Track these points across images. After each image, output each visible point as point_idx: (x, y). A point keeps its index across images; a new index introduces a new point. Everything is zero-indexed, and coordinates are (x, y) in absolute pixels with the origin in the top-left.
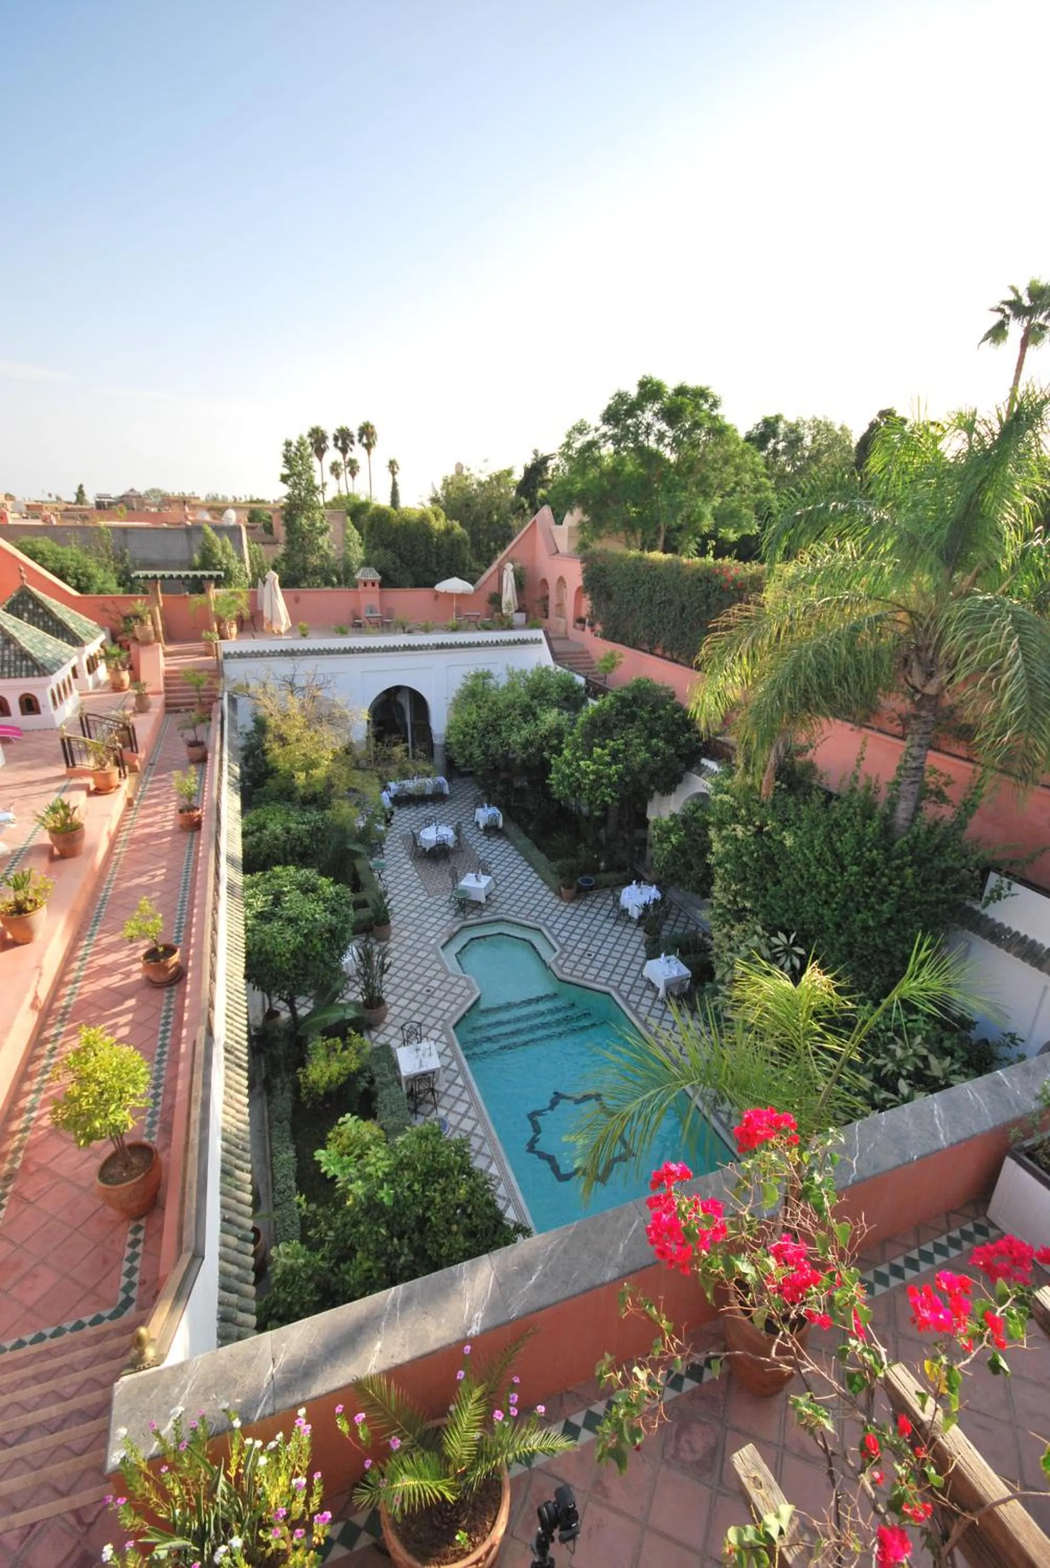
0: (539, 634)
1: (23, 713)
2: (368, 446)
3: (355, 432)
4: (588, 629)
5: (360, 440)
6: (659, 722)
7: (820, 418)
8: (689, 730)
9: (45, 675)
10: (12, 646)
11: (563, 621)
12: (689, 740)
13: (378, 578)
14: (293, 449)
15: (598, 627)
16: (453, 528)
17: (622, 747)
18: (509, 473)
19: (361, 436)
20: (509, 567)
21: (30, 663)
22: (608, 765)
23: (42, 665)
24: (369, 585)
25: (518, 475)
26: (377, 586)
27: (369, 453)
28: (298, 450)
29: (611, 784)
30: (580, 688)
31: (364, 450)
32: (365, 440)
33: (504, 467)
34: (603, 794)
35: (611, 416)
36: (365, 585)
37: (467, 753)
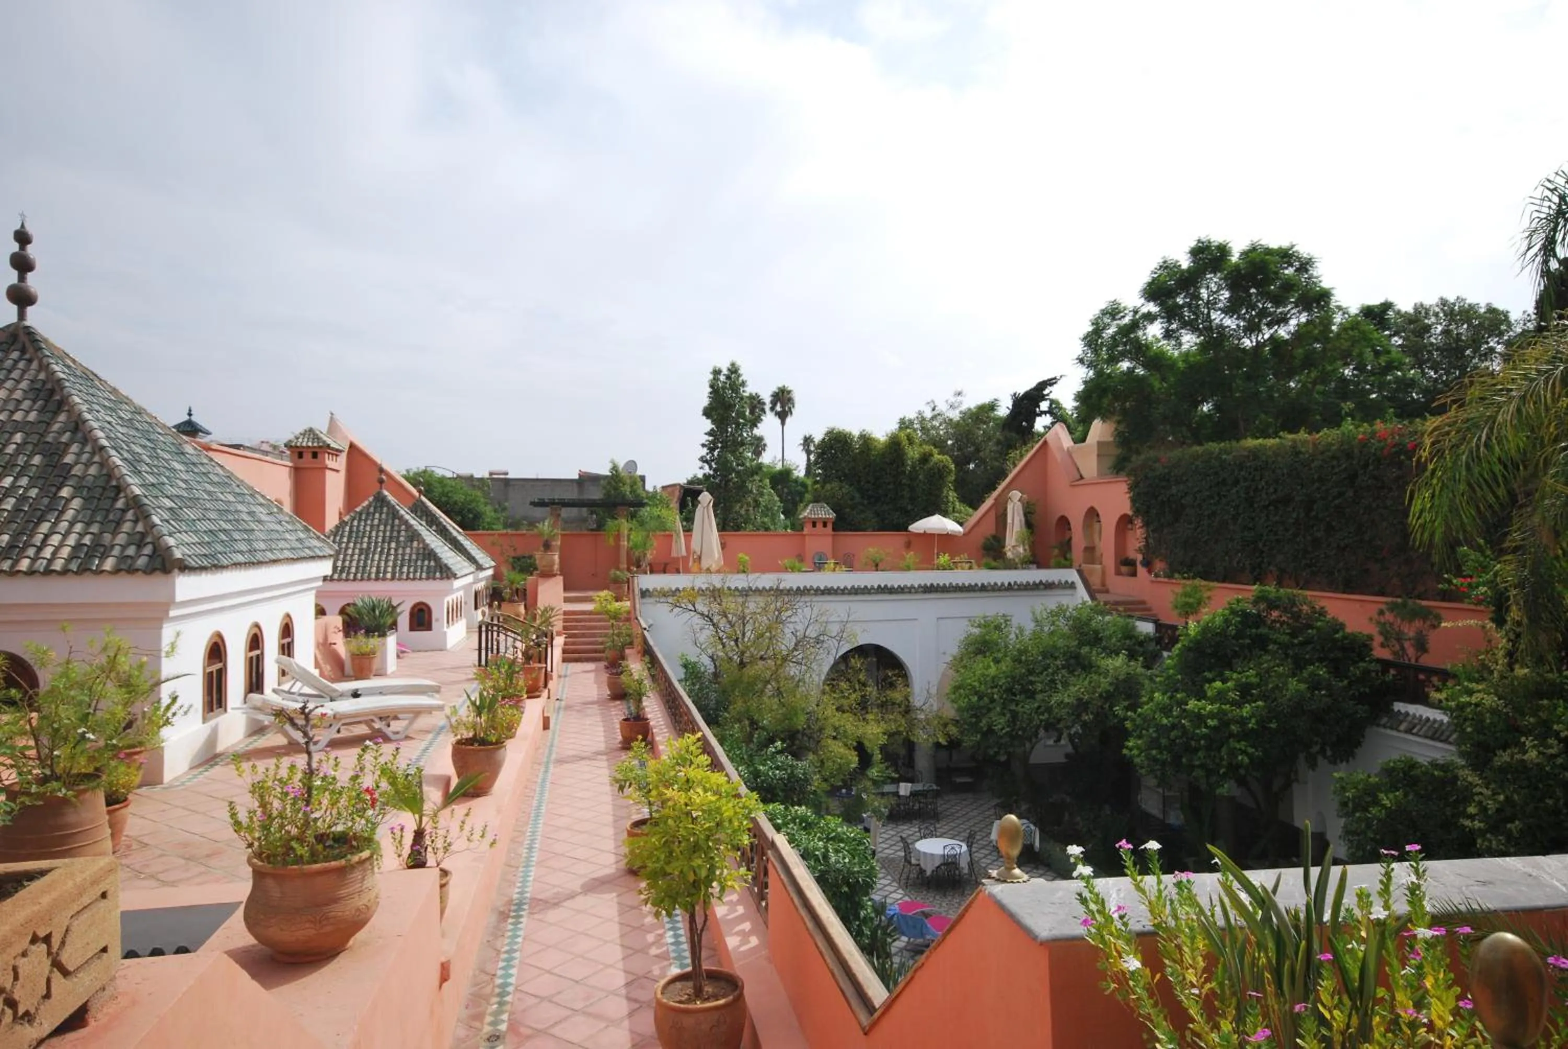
0: (1072, 575)
1: (412, 629)
2: (783, 416)
3: (767, 398)
4: (1141, 570)
5: (772, 409)
6: (1309, 648)
7: (1452, 299)
8: (1363, 660)
9: (448, 578)
10: (415, 544)
11: (1098, 567)
12: (1366, 672)
13: (832, 515)
14: (722, 378)
15: (1159, 565)
16: (931, 455)
17: (1254, 680)
18: (992, 407)
19: (774, 404)
20: (1016, 495)
21: (432, 563)
22: (1239, 705)
23: (446, 565)
24: (819, 525)
25: (1004, 410)
26: (830, 526)
27: (783, 423)
28: (728, 377)
29: (1246, 735)
30: (1148, 638)
31: (778, 421)
32: (778, 408)
33: (985, 399)
34: (1233, 753)
35: (1154, 291)
36: (814, 524)
37: (984, 722)
